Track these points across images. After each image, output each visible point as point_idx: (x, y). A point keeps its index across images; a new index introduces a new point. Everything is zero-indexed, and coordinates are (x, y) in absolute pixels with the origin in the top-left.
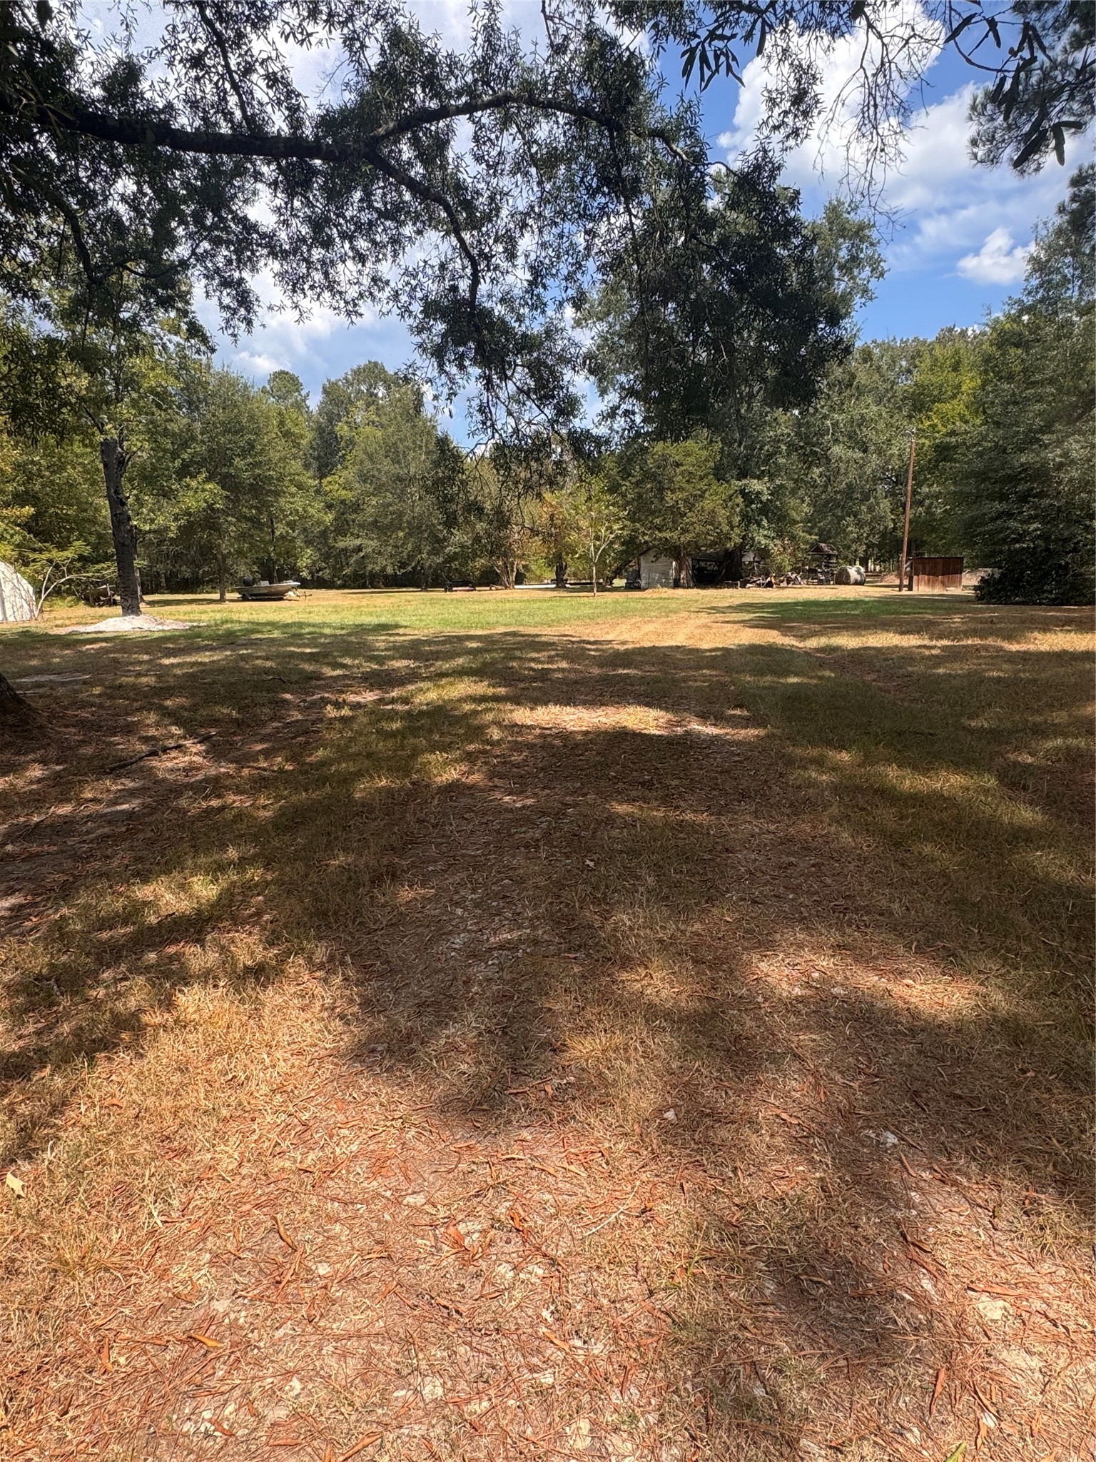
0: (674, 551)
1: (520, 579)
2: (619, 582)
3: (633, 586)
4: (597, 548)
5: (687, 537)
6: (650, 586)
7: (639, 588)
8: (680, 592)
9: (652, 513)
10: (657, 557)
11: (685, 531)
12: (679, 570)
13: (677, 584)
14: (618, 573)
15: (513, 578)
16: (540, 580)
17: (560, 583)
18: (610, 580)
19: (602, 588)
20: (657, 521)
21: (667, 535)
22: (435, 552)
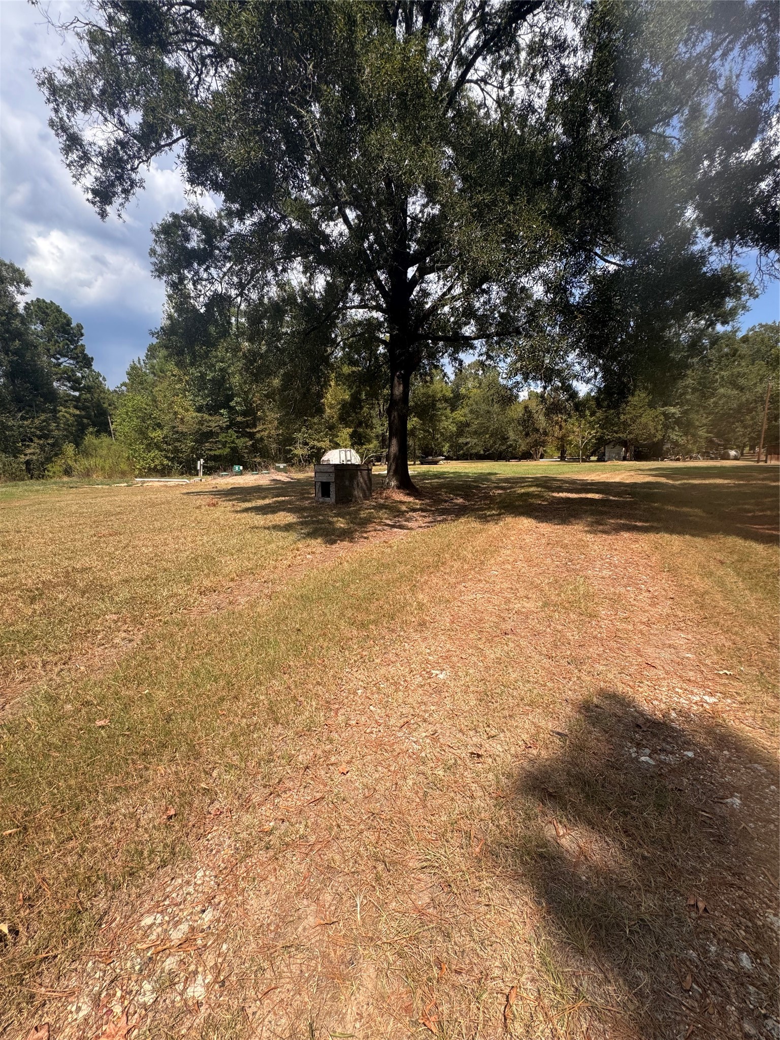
0: (624, 443)
1: (542, 457)
2: (593, 458)
3: (601, 459)
4: (583, 442)
5: (632, 436)
6: (609, 459)
7: (604, 461)
8: (626, 462)
9: (613, 425)
10: (614, 446)
11: (630, 433)
12: (626, 452)
13: (624, 459)
14: (593, 454)
15: (539, 456)
16: (552, 457)
17: (562, 458)
18: (589, 457)
19: (584, 461)
20: (615, 429)
21: (621, 435)
22: (502, 444)
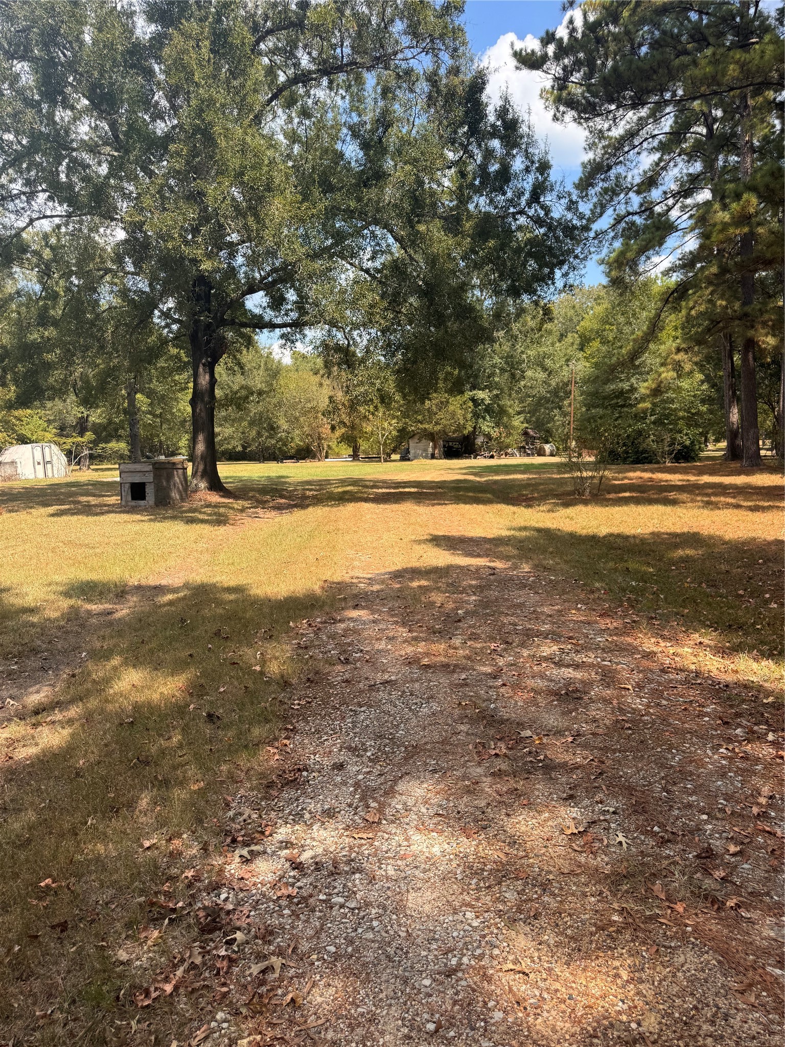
0: (431, 436)
1: (327, 457)
2: (394, 457)
3: (405, 458)
4: (383, 435)
5: (438, 428)
6: (416, 457)
7: (409, 460)
8: (435, 461)
9: (416, 412)
10: (420, 440)
11: (437, 423)
12: (434, 448)
13: (433, 457)
14: (394, 451)
15: (324, 454)
16: (338, 455)
17: (355, 456)
18: (389, 455)
19: (386, 461)
20: (420, 417)
21: (427, 426)
22: (271, 437)
